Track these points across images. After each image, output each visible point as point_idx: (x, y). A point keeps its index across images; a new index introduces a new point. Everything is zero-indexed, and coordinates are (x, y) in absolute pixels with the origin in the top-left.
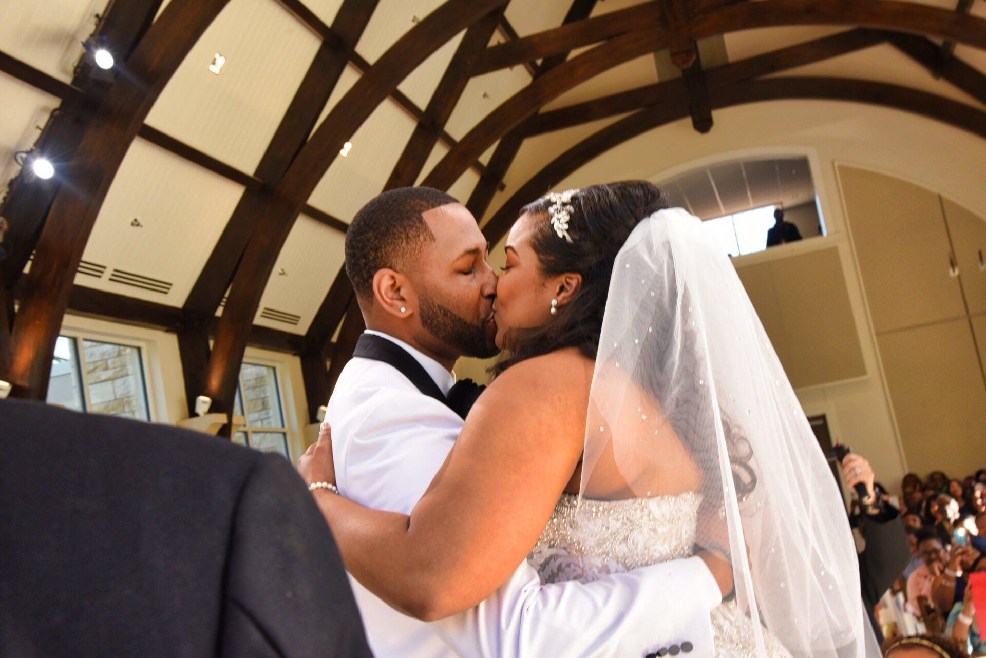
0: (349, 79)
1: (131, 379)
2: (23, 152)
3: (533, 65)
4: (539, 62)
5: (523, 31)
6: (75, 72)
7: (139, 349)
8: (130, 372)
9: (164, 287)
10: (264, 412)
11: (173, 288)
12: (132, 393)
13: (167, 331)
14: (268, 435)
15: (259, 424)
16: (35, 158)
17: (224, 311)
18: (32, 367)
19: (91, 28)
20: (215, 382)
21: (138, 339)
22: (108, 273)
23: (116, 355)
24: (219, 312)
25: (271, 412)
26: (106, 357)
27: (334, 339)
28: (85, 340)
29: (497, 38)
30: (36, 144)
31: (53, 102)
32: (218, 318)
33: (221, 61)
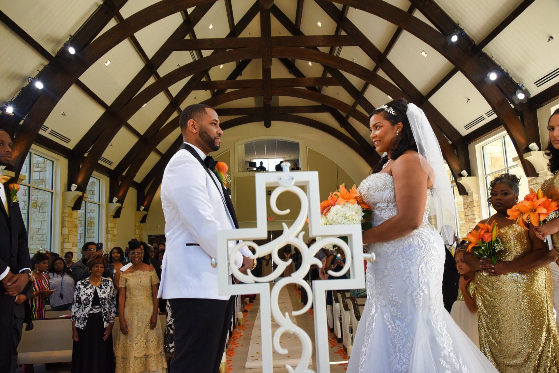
0: (151, 81)
1: (47, 173)
2: (31, 78)
3: (214, 91)
4: (216, 91)
5: (213, 78)
6: (58, 53)
7: (53, 162)
8: (47, 170)
9: (67, 140)
10: (92, 196)
11: (71, 142)
12: (47, 178)
13: (65, 157)
14: (93, 204)
15: (90, 200)
16: (36, 81)
17: (88, 155)
18: (17, 159)
19: (68, 39)
20: (80, 180)
21: (53, 158)
22: (49, 131)
23: (43, 162)
24: (86, 155)
25: (95, 196)
26: (39, 163)
27: (124, 174)
28: (34, 154)
29: (204, 79)
30: (36, 76)
31: (46, 63)
32: (85, 157)
33: (109, 63)
